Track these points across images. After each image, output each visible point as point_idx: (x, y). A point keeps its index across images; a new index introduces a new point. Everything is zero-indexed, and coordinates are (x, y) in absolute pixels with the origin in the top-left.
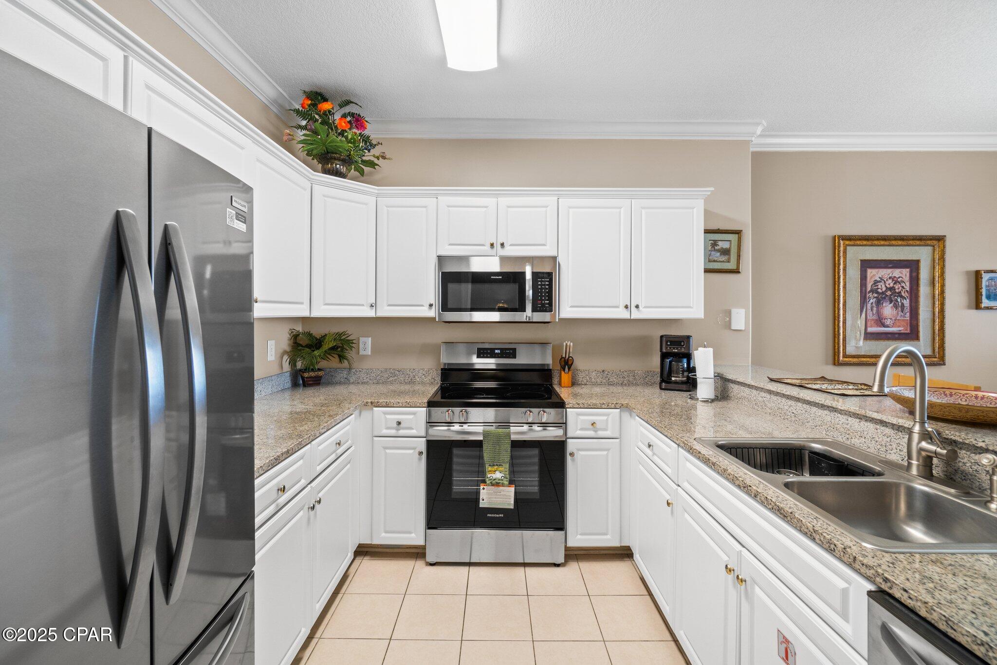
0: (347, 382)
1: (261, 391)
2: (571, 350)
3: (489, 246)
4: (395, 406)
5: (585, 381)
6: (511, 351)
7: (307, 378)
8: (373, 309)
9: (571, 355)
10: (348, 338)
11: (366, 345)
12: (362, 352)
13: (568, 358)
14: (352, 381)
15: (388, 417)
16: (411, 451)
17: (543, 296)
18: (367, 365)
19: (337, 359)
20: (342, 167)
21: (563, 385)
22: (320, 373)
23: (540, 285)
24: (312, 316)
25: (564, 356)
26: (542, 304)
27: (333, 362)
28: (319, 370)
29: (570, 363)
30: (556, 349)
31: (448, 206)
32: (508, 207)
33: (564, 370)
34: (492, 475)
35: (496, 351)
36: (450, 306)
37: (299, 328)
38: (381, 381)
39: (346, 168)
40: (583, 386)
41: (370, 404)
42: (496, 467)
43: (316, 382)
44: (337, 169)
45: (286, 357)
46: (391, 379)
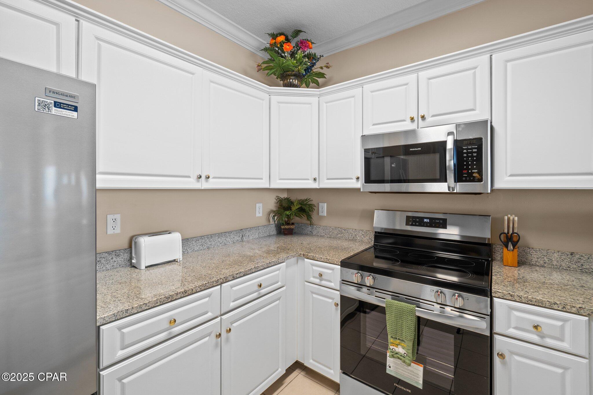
0: (311, 234)
1: (249, 236)
2: (516, 225)
3: (410, 121)
4: (319, 260)
5: (541, 262)
6: (441, 221)
7: (283, 229)
8: (316, 182)
9: (516, 231)
10: (308, 203)
11: (323, 208)
12: (320, 214)
13: (512, 234)
14: (314, 234)
15: (314, 268)
16: (330, 301)
17: (469, 165)
18: (324, 223)
19: (306, 218)
20: (294, 80)
21: (505, 263)
22: (292, 227)
23: (465, 153)
24: (271, 188)
25: (506, 231)
26: (468, 173)
27: (304, 220)
28: (293, 224)
29: (515, 239)
30: (496, 223)
31: (372, 92)
32: (430, 79)
33: (507, 247)
34: (394, 347)
35: (425, 220)
36: (373, 178)
37: (284, 195)
38: (332, 237)
39: (298, 81)
40: (537, 268)
41: (302, 255)
42: (399, 341)
43: (289, 233)
44: (290, 82)
45: (272, 215)
46: (339, 235)
